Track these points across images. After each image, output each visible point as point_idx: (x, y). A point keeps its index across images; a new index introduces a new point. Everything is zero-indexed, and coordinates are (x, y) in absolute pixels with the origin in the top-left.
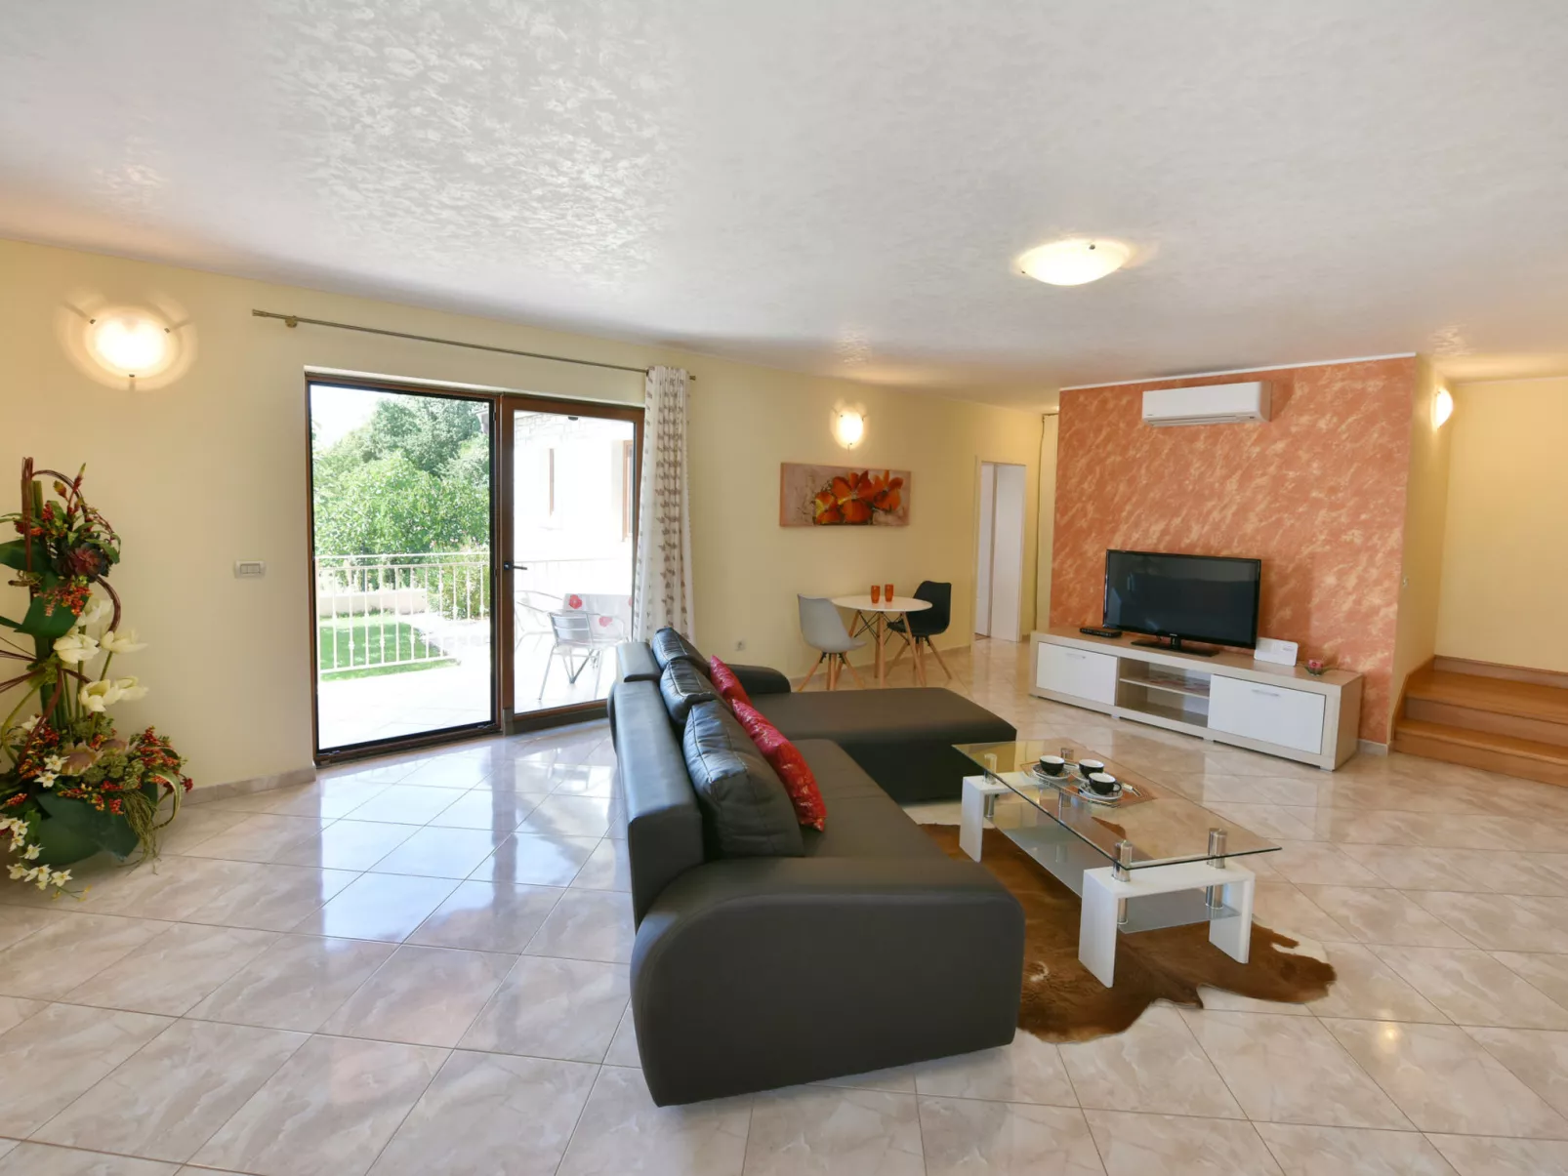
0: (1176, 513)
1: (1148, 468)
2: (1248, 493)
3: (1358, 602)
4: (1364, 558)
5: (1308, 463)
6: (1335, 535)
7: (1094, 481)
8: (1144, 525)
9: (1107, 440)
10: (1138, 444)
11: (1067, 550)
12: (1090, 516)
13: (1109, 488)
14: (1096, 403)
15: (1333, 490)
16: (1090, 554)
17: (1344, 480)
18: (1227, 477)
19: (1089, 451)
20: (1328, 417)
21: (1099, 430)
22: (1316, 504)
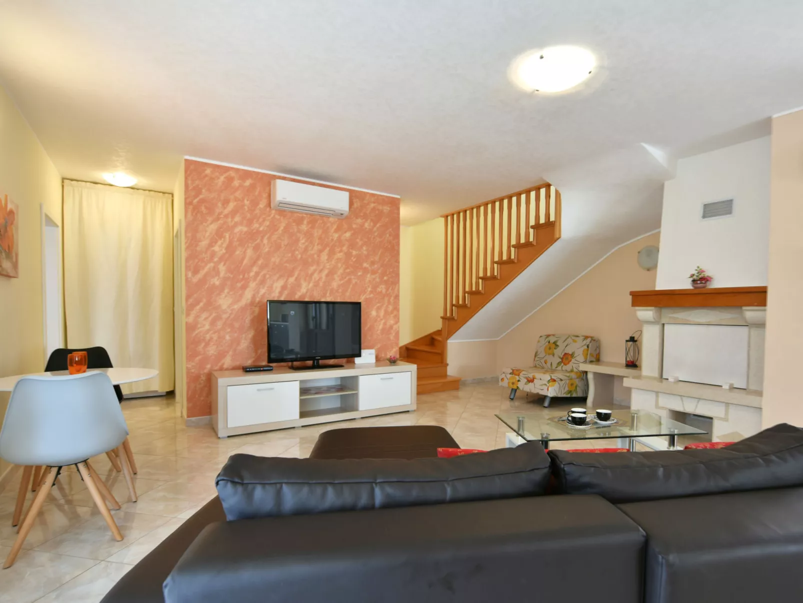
0: (291, 274)
1: (269, 238)
2: (333, 262)
3: (385, 324)
4: (386, 299)
5: (361, 247)
6: (375, 287)
7: (225, 245)
8: (269, 283)
9: (234, 213)
10: (261, 220)
11: (201, 304)
12: (222, 274)
13: (238, 252)
14: (222, 178)
15: (373, 263)
16: (224, 307)
17: (377, 258)
18: (320, 251)
19: (218, 219)
20: (369, 221)
21: (226, 202)
22: (366, 271)
